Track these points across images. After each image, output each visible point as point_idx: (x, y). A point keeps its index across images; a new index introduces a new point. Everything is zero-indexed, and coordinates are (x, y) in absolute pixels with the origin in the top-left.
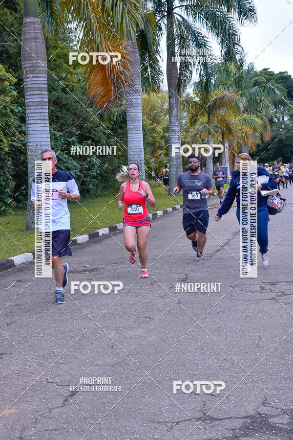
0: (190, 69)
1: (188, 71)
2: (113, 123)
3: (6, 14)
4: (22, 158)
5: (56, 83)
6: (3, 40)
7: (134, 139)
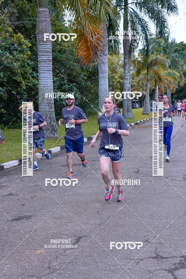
0: (137, 41)
1: (136, 43)
2: (89, 73)
3: (25, 4)
4: (33, 93)
5: (55, 47)
6: (23, 19)
7: (103, 84)
